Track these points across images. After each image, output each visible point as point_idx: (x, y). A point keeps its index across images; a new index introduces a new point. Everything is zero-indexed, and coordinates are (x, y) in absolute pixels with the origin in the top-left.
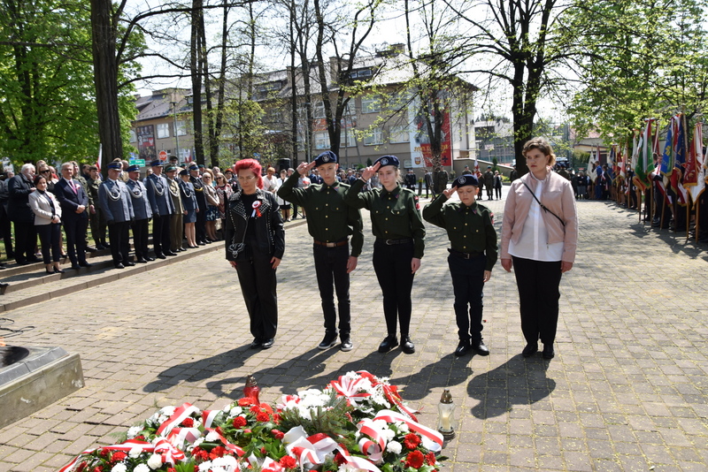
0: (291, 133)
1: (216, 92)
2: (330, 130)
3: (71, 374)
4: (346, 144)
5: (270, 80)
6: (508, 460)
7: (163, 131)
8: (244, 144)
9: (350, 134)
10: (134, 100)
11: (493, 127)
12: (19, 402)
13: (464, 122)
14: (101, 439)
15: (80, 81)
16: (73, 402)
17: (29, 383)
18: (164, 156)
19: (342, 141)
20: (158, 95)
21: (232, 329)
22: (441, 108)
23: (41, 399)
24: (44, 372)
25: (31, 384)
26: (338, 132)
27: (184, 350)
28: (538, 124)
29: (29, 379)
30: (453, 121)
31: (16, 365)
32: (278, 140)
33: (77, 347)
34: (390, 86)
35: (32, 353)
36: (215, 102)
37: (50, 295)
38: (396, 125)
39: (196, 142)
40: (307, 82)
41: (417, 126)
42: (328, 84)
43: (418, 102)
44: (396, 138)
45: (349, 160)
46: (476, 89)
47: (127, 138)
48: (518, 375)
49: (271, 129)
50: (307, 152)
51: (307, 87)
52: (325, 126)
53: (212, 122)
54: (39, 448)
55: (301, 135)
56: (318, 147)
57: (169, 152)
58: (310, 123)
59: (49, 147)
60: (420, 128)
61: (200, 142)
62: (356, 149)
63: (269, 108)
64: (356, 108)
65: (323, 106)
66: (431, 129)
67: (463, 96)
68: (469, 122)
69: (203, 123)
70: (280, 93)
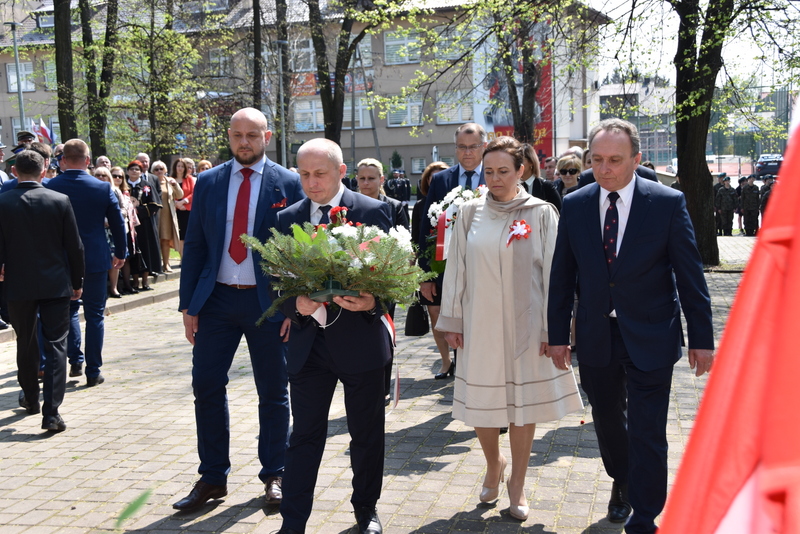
0: (250, 99)
2: (325, 95)
4: (353, 123)
8: (159, 115)
9: (363, 105)
11: (635, 96)
13: (580, 85)
19: (347, 117)
21: (149, 455)
22: (537, 57)
26: (340, 100)
27: (54, 495)
28: (726, 90)
30: (559, 83)
32: (224, 110)
34: (440, 11)
36: (98, 28)
38: (450, 89)
41: (488, 92)
43: (493, 46)
44: (449, 112)
45: (357, 152)
46: (606, 20)
49: (212, 89)
51: (281, 9)
52: (314, 87)
53: (93, 69)
55: (269, 103)
56: (301, 126)
58: (286, 80)
60: (495, 95)
61: (71, 105)
62: (370, 135)
63: (207, 47)
64: (373, 53)
65: (311, 49)
66: (516, 98)
67: (579, 36)
68: (589, 86)
69: (75, 69)
70: (228, 18)
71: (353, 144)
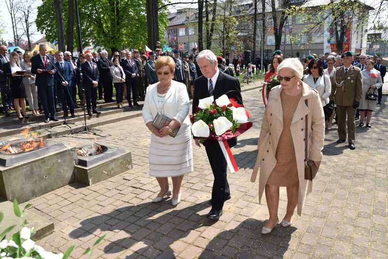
0: (253, 36)
1: (211, 10)
2: (276, 34)
3: (126, 162)
4: (285, 42)
5: (243, 4)
6: (352, 241)
7: (182, 32)
8: (225, 41)
9: (288, 38)
10: (167, 15)
11: (381, 33)
12: (102, 173)
13: (360, 30)
14: (138, 196)
15: (139, 5)
16: (126, 175)
17: (107, 164)
18: (181, 46)
19: (283, 40)
20: (180, 12)
23: (112, 172)
24: (114, 160)
25: (108, 165)
26: (280, 36)
29: (107, 162)
30: (353, 30)
31: (102, 155)
32: (245, 39)
33: (130, 148)
34: (313, 9)
35: (109, 150)
36: (211, 17)
37: (120, 120)
38: (316, 32)
39: (199, 39)
40: (264, 5)
41: (329, 33)
42: (276, 7)
43: (332, 17)
44: (316, 40)
45: (285, 51)
46: (372, 9)
47: (163, 36)
48: (368, 192)
49: (242, 32)
50: (261, 47)
51: (264, 9)
52: (273, 31)
53: (208, 28)
54: (110, 196)
55: (258, 37)
56: (269, 44)
57: (185, 44)
58: (264, 30)
59: (123, 40)
60: (331, 34)
61: (201, 39)
62: (290, 46)
63: (241, 21)
64: (292, 21)
65: (273, 20)
66: (338, 35)
67: (360, 15)
68: (364, 31)
69: (203, 28)
70: (248, 12)
71: (285, 49)
